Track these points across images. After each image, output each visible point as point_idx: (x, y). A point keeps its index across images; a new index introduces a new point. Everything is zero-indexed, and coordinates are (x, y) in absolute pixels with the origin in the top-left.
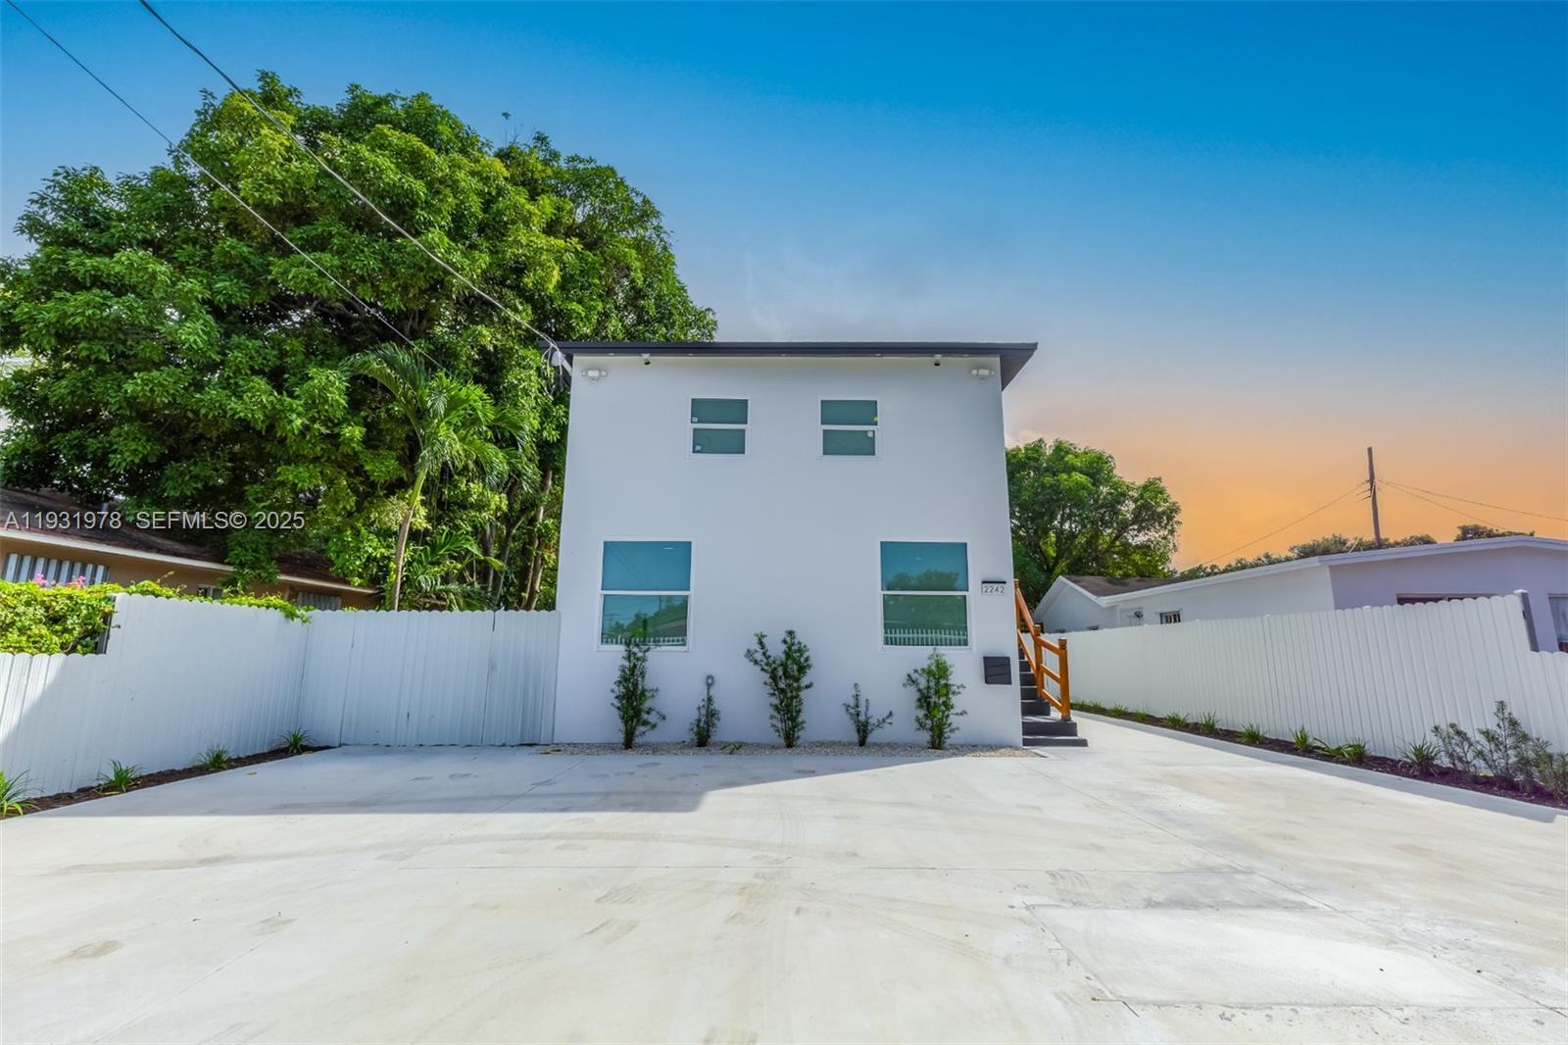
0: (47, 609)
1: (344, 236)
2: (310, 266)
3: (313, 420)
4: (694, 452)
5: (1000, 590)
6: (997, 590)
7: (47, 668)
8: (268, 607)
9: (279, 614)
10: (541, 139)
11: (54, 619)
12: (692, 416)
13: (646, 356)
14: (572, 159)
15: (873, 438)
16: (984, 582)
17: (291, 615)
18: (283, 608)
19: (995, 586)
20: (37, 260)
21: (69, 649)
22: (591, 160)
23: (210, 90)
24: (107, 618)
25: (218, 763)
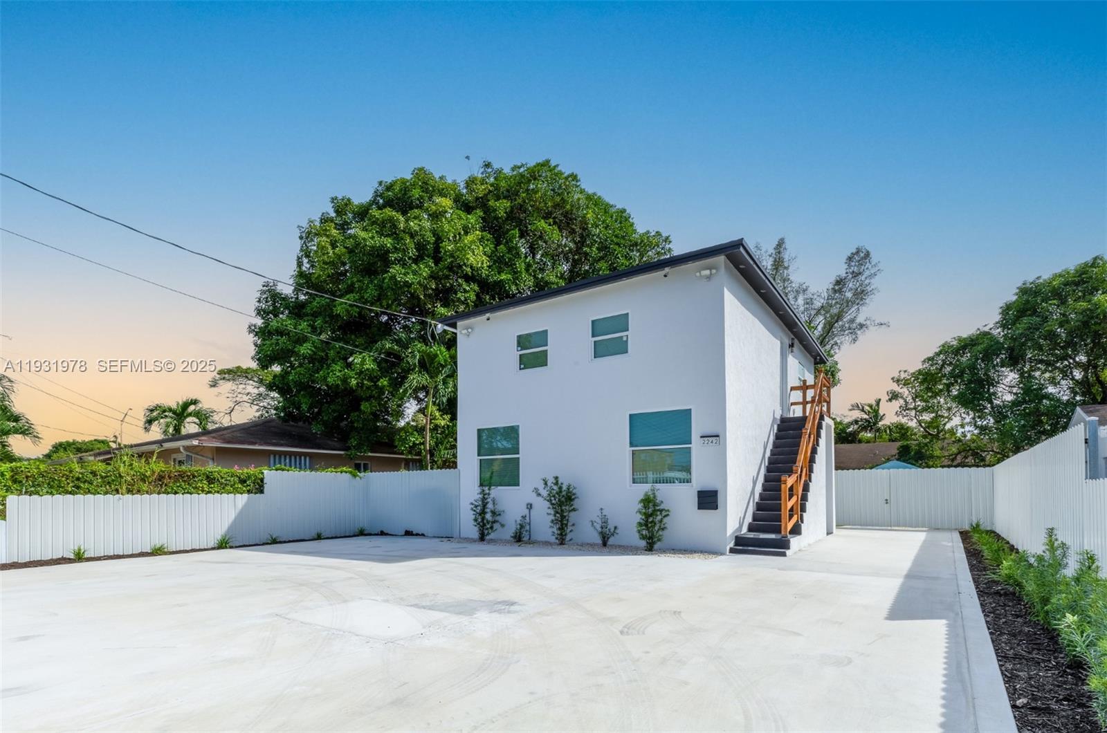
0: (239, 478)
1: (360, 281)
2: (346, 303)
3: (362, 379)
4: (520, 369)
5: (714, 442)
6: (712, 442)
7: (242, 499)
8: (341, 472)
9: (348, 475)
10: (488, 165)
11: (243, 482)
12: (518, 347)
13: (488, 315)
14: (513, 169)
15: (627, 341)
16: (702, 437)
17: (355, 476)
18: (351, 473)
19: (711, 439)
20: (262, 327)
21: (249, 492)
22: (522, 165)
23: (300, 225)
24: (262, 480)
25: (319, 537)
